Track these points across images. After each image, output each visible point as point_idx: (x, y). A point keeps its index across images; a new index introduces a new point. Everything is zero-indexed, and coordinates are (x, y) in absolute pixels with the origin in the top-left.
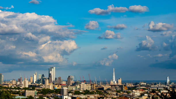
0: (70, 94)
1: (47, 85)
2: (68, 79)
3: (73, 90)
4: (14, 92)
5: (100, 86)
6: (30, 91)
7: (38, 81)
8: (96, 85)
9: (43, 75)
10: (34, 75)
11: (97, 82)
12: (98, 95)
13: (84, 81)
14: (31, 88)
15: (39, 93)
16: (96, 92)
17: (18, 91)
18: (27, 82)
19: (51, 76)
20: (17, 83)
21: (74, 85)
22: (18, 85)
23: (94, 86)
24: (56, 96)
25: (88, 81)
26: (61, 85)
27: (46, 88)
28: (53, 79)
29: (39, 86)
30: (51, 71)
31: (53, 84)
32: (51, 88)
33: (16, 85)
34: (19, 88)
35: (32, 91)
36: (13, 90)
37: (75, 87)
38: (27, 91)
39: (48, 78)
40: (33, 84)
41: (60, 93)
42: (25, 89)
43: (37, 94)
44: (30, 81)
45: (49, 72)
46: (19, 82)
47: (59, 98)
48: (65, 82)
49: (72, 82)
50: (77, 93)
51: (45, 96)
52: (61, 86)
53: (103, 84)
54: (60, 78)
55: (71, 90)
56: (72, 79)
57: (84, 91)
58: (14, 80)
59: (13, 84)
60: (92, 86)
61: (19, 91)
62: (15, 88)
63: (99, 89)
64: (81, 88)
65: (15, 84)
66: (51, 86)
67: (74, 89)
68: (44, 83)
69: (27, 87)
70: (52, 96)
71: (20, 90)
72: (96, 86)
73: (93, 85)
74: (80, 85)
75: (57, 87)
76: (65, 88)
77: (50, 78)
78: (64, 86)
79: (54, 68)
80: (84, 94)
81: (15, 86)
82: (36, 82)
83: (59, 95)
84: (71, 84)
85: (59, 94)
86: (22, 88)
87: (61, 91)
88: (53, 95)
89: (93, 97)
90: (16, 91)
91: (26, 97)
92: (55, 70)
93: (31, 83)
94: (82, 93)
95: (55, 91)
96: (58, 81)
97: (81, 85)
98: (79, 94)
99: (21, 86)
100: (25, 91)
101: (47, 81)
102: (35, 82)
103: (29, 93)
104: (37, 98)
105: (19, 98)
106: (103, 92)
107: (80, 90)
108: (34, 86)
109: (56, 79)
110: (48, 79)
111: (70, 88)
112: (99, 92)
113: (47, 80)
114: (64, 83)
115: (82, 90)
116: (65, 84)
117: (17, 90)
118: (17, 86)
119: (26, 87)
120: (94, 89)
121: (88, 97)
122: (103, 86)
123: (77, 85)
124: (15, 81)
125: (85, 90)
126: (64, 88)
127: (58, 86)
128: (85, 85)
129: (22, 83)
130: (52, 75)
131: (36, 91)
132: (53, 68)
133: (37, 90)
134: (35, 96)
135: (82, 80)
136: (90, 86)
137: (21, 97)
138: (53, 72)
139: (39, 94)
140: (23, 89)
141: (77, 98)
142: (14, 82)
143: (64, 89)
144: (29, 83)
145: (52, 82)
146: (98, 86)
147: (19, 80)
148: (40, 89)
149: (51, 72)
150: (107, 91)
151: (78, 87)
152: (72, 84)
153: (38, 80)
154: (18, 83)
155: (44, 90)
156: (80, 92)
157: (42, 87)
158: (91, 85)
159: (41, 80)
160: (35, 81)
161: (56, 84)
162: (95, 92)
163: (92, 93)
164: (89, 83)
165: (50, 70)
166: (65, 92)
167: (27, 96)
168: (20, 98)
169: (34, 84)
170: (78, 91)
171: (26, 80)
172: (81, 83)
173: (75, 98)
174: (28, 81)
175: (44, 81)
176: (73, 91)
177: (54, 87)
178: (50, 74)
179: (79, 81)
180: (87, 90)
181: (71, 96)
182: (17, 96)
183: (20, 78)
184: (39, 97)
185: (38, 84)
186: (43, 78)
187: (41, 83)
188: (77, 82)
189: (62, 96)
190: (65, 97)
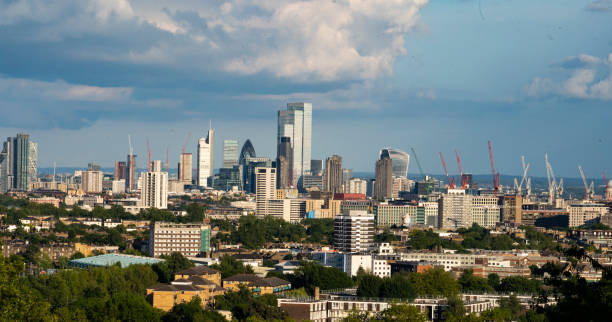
0: (387, 248)
1: (268, 196)
2: (378, 166)
3: (403, 227)
4: (91, 231)
5: (549, 207)
6: (176, 231)
7: (222, 178)
8: (527, 202)
9: (248, 147)
10: (203, 143)
11: (535, 182)
12: (537, 254)
13: (467, 181)
14: (184, 213)
15: (225, 240)
16: (523, 236)
17: (114, 225)
18: (162, 179)
19: (292, 150)
20: (108, 185)
21: (407, 198)
22: (118, 196)
23: (518, 207)
24: (310, 257)
25: (484, 179)
26: (339, 196)
27: (261, 216)
28: (300, 166)
29: (225, 202)
30: (292, 122)
31: (301, 190)
32: (289, 214)
33: (103, 194)
34: (118, 214)
35: (185, 231)
36: (89, 223)
37: (414, 210)
38: (158, 228)
39: (274, 159)
40: (196, 192)
41: (330, 243)
42: (153, 216)
43: (214, 242)
44: (177, 173)
45: (280, 129)
46: (123, 181)
47: (322, 269)
48: (364, 183)
49: (401, 183)
50: (425, 240)
51: (254, 257)
52: (339, 202)
53: (565, 197)
54: (335, 164)
55: (394, 227)
56: (399, 169)
57: (462, 231)
58: (96, 169)
59: (90, 190)
60: (506, 205)
61: (120, 229)
62: (98, 213)
63: (543, 221)
64: (447, 214)
65: (100, 190)
66: (287, 204)
67: (408, 221)
68: (251, 186)
69: (165, 207)
70: (288, 257)
71: (126, 223)
72: (524, 207)
73: (512, 200)
74: (440, 202)
75: (317, 210)
76: (360, 217)
77: (285, 164)
78: (358, 206)
79: (308, 107)
80: (462, 249)
81: (100, 200)
82: (209, 181)
83: (326, 249)
84: (395, 196)
85: (326, 244)
86: (134, 211)
87: (336, 233)
88: (295, 253)
89: (507, 264)
90: (103, 228)
91: (152, 261)
92: (308, 120)
93: (187, 187)
94: (448, 243)
95: (308, 232)
96: (326, 179)
97: (448, 201)
98: (431, 248)
99: (128, 203)
100: (152, 227)
101: (269, 178)
102: (203, 183)
103: (169, 239)
104: (210, 264)
105: (118, 264)
106: (561, 241)
107: (440, 226)
108: (197, 200)
109: (315, 164)
110: (276, 164)
111: (389, 215)
112: (539, 236)
113: (269, 170)
114: (358, 187)
115: (448, 225)
116: (364, 191)
117: (110, 225)
118: (107, 202)
119: (158, 206)
120: (518, 220)
121: (479, 261)
122: (569, 210)
123: (425, 200)
124: (101, 174)
125: (467, 224)
126: (351, 212)
127: (322, 202)
128: (468, 198)
129: (135, 186)
130: (296, 143)
131: (205, 228)
132: (302, 109)
133: (214, 223)
134: (203, 254)
136: (495, 207)
137: (128, 260)
138: (300, 131)
139: (222, 247)
140: (142, 216)
141: (420, 269)
142: (95, 182)
143: (354, 219)
144: (175, 184)
145: (295, 182)
146: (536, 207)
147: (124, 171)
148: (232, 217)
149: (288, 131)
150: (585, 235)
151: (431, 208)
152: (402, 194)
153: (222, 170)
154: (118, 186)
155: (248, 225)
156: (442, 234)
157: (241, 210)
158: (500, 203)
159: (236, 169)
160: (205, 174)
161: (316, 195)
162: (519, 240)
163: (501, 244)
164: (489, 192)
165: (285, 116)
166: (360, 238)
167: (162, 257)
168: (123, 266)
169: (202, 189)
170: (430, 233)
171: (158, 174)
172: (445, 191)
173: (410, 266)
174: (165, 176)
175: (253, 175)
176: (400, 233)
177: (303, 206)
178: (284, 143)
179: (439, 177)
180: (475, 224)
181: (389, 258)
182: (109, 252)
183: (125, 160)
184: (220, 259)
185: (221, 193)
186: (249, 159)
187: (236, 188)
188: (425, 185)
189: (341, 259)
190: (359, 263)
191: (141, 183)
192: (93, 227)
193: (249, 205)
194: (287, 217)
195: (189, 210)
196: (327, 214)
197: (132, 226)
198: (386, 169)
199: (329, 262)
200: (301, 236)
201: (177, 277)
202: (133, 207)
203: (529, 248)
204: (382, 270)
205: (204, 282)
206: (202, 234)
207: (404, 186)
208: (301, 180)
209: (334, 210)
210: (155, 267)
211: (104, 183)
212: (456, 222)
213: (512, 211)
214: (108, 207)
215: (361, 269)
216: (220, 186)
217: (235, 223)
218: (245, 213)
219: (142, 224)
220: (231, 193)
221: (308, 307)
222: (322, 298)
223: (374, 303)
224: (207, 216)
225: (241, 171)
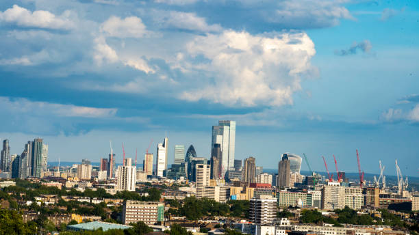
0: (285, 222)
1: (204, 184)
2: (280, 165)
3: (296, 207)
4: (82, 206)
5: (398, 196)
6: (140, 206)
7: (173, 171)
8: (383, 192)
9: (191, 150)
10: (160, 147)
11: (388, 179)
12: (389, 229)
13: (341, 176)
14: (147, 195)
15: (174, 213)
16: (379, 216)
17: (99, 202)
18: (132, 171)
19: (221, 153)
20: (95, 175)
21: (300, 187)
22: (101, 182)
23: (377, 196)
24: (232, 226)
25: (352, 176)
26: (253, 185)
27: (199, 198)
28: (227, 164)
29: (175, 188)
30: (222, 134)
31: (227, 180)
32: (218, 197)
33: (92, 180)
34: (102, 194)
35: (147, 206)
36: (81, 201)
37: (305, 196)
38: (129, 204)
39: (209, 159)
40: (154, 180)
41: (247, 217)
42: (125, 196)
43: (166, 215)
44: (143, 167)
45: (214, 138)
46: (106, 172)
48: (271, 177)
49: (295, 177)
50: (312, 217)
51: (194, 225)
52: (253, 189)
53: (409, 190)
54: (251, 163)
55: (291, 207)
56: (294, 167)
57: (337, 212)
58: (87, 163)
59: (83, 178)
60: (368, 194)
61: (103, 205)
62: (88, 193)
63: (394, 206)
64: (328, 199)
65: (90, 178)
66: (217, 190)
67: (300, 203)
68: (193, 177)
69: (133, 190)
70: (217, 226)
71: (107, 201)
72: (381, 196)
73: (373, 191)
74: (323, 191)
75: (238, 194)
76: (267, 200)
77: (216, 162)
78: (266, 192)
79: (233, 124)
80: (337, 223)
81: (89, 185)
82: (164, 172)
83: (244, 221)
84: (291, 186)
85: (243, 218)
86: (112, 192)
87: (251, 210)
88: (222, 224)
90: (91, 204)
91: (124, 227)
92: (233, 132)
93: (149, 177)
94: (328, 220)
95: (231, 209)
96: (244, 172)
97: (328, 190)
98: (316, 222)
99: (109, 187)
100: (124, 203)
101: (206, 171)
102: (160, 174)
103: (136, 212)
104: (163, 230)
105: (101, 229)
106: (406, 220)
107: (322, 207)
108: (156, 185)
109: (237, 163)
110: (210, 162)
111: (287, 199)
112: (390, 216)
113: (205, 166)
114: (267, 179)
115: (328, 207)
116: (270, 182)
117: (96, 202)
118: (94, 186)
119: (129, 189)
120: (377, 205)
121: (349, 233)
122: (412, 199)
123: (313, 189)
124: (90, 167)
125: (341, 206)
126: (261, 196)
127: (241, 189)
128: (342, 189)
129: (114, 176)
130: (224, 148)
131: (161, 205)
132: (229, 125)
133: (167, 202)
134: (159, 223)
136: (360, 195)
137: (107, 226)
138: (228, 140)
139: (172, 218)
140: (118, 196)
142: (86, 172)
143: (263, 201)
144: (141, 175)
145: (223, 174)
146: (389, 196)
147: (106, 165)
148: (180, 198)
149: (219, 140)
151: (316, 195)
152: (296, 185)
153: (173, 165)
154: (102, 175)
155: (190, 203)
156: (323, 213)
157: (185, 193)
158: (364, 192)
159: (183, 165)
160: (162, 168)
161: (237, 184)
162: (377, 219)
163: (365, 221)
164: (356, 185)
165: (217, 130)
166: (267, 214)
167: (131, 224)
168: (104, 230)
169: (159, 179)
170: (315, 212)
171: (129, 167)
172: (327, 183)
173: (301, 234)
174: (135, 169)
175: (195, 169)
176: (295, 211)
177: (228, 191)
178: (216, 148)
179: (322, 174)
180: (346, 207)
181: (287, 228)
182: (94, 220)
183: (108, 158)
184: (171, 226)
185: (172, 181)
186: (192, 158)
187: (182, 178)
188: (313, 179)
189: (253, 228)
190: (266, 232)
191: (118, 173)
192: (84, 203)
193: (191, 190)
194: (217, 199)
195: (150, 193)
196: (244, 197)
197: (111, 203)
198: (286, 167)
199: (245, 230)
200: (226, 212)
202: (112, 190)
203: (384, 224)
206: (158, 209)
207: (298, 179)
208: (227, 173)
209: (249, 195)
210: (126, 231)
211: (92, 173)
212: (333, 205)
213: (373, 198)
214: (95, 189)
216: (172, 176)
217: (181, 201)
218: (189, 196)
219: (117, 202)
220: (179, 181)
224: (163, 196)
225: (186, 167)
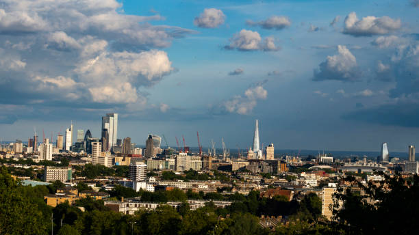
0: (152, 179)
1: (98, 155)
2: (147, 142)
3: (158, 170)
4: (17, 170)
5: (223, 162)
6: (56, 170)
7: (76, 147)
8: (214, 159)
9: (88, 133)
10: (68, 131)
11: (217, 150)
12: (219, 183)
13: (186, 149)
14: (60, 162)
15: (79, 175)
16: (212, 174)
17: (28, 167)
18: (50, 147)
19: (108, 135)
20: (25, 149)
21: (161, 156)
22: (29, 154)
23: (210, 161)
24: (118, 183)
25: (195, 150)
26: (130, 156)
27: (95, 164)
28: (112, 142)
29: (78, 158)
30: (108, 122)
31: (112, 153)
32: (107, 163)
33: (23, 153)
34: (30, 162)
35: (61, 170)
36: (17, 166)
37: (164, 162)
38: (49, 169)
39: (100, 138)
40: (64, 153)
41: (127, 177)
42: (45, 163)
43: (74, 175)
44: (56, 144)
45: (103, 125)
46: (32, 148)
47: (124, 188)
48: (141, 150)
49: (157, 150)
50: (169, 176)
51: (92, 182)
52: (130, 158)
53: (230, 157)
54: (128, 141)
55: (155, 170)
56: (156, 144)
57: (186, 172)
58: (20, 142)
59: (17, 151)
60: (205, 161)
61: (31, 169)
62: (21, 162)
63: (221, 168)
64: (178, 164)
65: (21, 151)
66: (106, 159)
67: (161, 167)
68: (90, 150)
69: (51, 159)
70: (107, 183)
71: (33, 166)
72: (213, 161)
73: (208, 159)
74: (176, 159)
75: (120, 162)
76: (140, 165)
77: (105, 141)
78: (139, 160)
79: (116, 115)
80: (186, 180)
81: (21, 156)
82: (71, 148)
83: (125, 179)
84: (155, 156)
85: (125, 177)
86: (37, 161)
87: (129, 172)
88: (111, 181)
89: (206, 187)
90: (23, 169)
91: (46, 184)
92: (116, 121)
93: (60, 151)
94: (179, 177)
95: (116, 171)
96: (123, 148)
97: (179, 158)
98: (172, 179)
99: (34, 158)
100: (46, 169)
101: (98, 147)
102: (68, 149)
103: (53, 174)
104: (72, 185)
105: (31, 185)
106: (229, 176)
107: (175, 170)
108: (65, 156)
109: (119, 141)
110: (101, 141)
111: (152, 164)
112: (220, 174)
113: (98, 143)
114: (138, 152)
115: (179, 169)
116: (141, 153)
117: (26, 167)
118: (25, 157)
119: (48, 159)
120: (210, 167)
121: (194, 186)
122: (232, 163)
123: (169, 158)
124: (22, 144)
125: (187, 169)
126: (137, 163)
127: (122, 158)
128: (189, 157)
129: (37, 150)
130: (110, 132)
131: (70, 169)
132: (113, 116)
133: (74, 167)
134: (68, 181)
135: (182, 145)
136: (200, 161)
137: (35, 183)
138: (112, 126)
139: (77, 178)
140: (41, 163)
141: (168, 189)
142: (19, 148)
143: (138, 166)
144: (55, 149)
145: (109, 149)
146: (218, 161)
147: (32, 143)
148: (81, 164)
149: (107, 126)
150: (239, 174)
151: (172, 161)
152: (158, 155)
153: (76, 143)
154: (29, 150)
155: (89, 168)
156: (177, 173)
157: (85, 161)
158: (202, 159)
159: (83, 143)
160: (69, 145)
161: (119, 155)
162: (211, 176)
163: (203, 178)
164: (196, 155)
165: (105, 119)
166: (140, 174)
167: (50, 182)
168: (33, 186)
169: (67, 152)
170: (172, 173)
171: (48, 144)
172: (178, 154)
173: (163, 187)
174: (51, 146)
175: (91, 146)
176: (158, 172)
177: (114, 160)
178: (105, 131)
179: (174, 148)
180: (191, 169)
181: (153, 184)
182: (26, 179)
183: (33, 138)
184: (77, 183)
185: (76, 153)
186: (89, 138)
187: (82, 151)
188: (169, 151)
189: (132, 184)
190: (140, 186)
191: (40, 149)
192: (18, 168)
193: (89, 159)
194: (106, 165)
195: (62, 160)
196: (124, 164)
197: (36, 168)
198: (151, 144)
199: (126, 185)
200: (113, 173)
201: (58, 191)
202: (36, 160)
203: (215, 179)
204: (151, 189)
205: (70, 194)
206: (68, 172)
207: (159, 152)
208: (112, 149)
209: (128, 162)
210: (47, 186)
211: (23, 148)
212: (183, 167)
213: (208, 163)
214: (25, 159)
215: (141, 188)
216: (75, 151)
217: (83, 167)
218: (87, 163)
219: (41, 167)
220: (81, 154)
221: (118, 206)
222: (125, 201)
223: (149, 204)
224: (70, 164)
225: (85, 144)
